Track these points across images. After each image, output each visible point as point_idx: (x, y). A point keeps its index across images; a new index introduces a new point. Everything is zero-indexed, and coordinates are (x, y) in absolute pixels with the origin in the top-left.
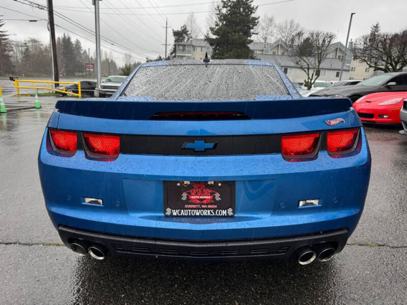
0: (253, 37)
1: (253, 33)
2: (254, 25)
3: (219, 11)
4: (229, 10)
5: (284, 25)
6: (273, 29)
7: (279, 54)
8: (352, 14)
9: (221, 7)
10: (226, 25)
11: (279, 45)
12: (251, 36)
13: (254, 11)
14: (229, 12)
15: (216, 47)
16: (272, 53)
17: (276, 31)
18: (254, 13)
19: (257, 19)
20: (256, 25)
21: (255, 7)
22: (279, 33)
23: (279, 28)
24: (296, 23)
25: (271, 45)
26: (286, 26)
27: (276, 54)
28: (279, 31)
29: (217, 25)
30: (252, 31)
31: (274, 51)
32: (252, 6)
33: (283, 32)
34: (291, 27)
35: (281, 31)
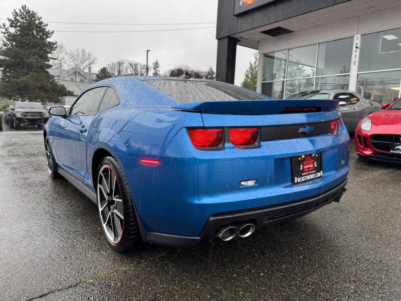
0: (51, 62)
1: (51, 58)
2: (51, 50)
3: (6, 30)
4: (19, 31)
5: (76, 53)
6: (64, 56)
7: (77, 81)
8: (148, 51)
9: (9, 26)
10: (16, 45)
11: (76, 72)
12: (49, 60)
13: (49, 36)
14: (18, 33)
15: (5, 69)
16: (69, 80)
17: (68, 59)
18: (50, 37)
19: (54, 44)
20: (54, 50)
21: (51, 32)
22: (71, 60)
23: (70, 55)
24: (87, 53)
25: (68, 71)
26: (78, 54)
27: (75, 80)
28: (72, 58)
29: (5, 45)
30: (49, 55)
31: (72, 77)
32: (47, 30)
33: (75, 59)
34: (83, 55)
35: (73, 59)
